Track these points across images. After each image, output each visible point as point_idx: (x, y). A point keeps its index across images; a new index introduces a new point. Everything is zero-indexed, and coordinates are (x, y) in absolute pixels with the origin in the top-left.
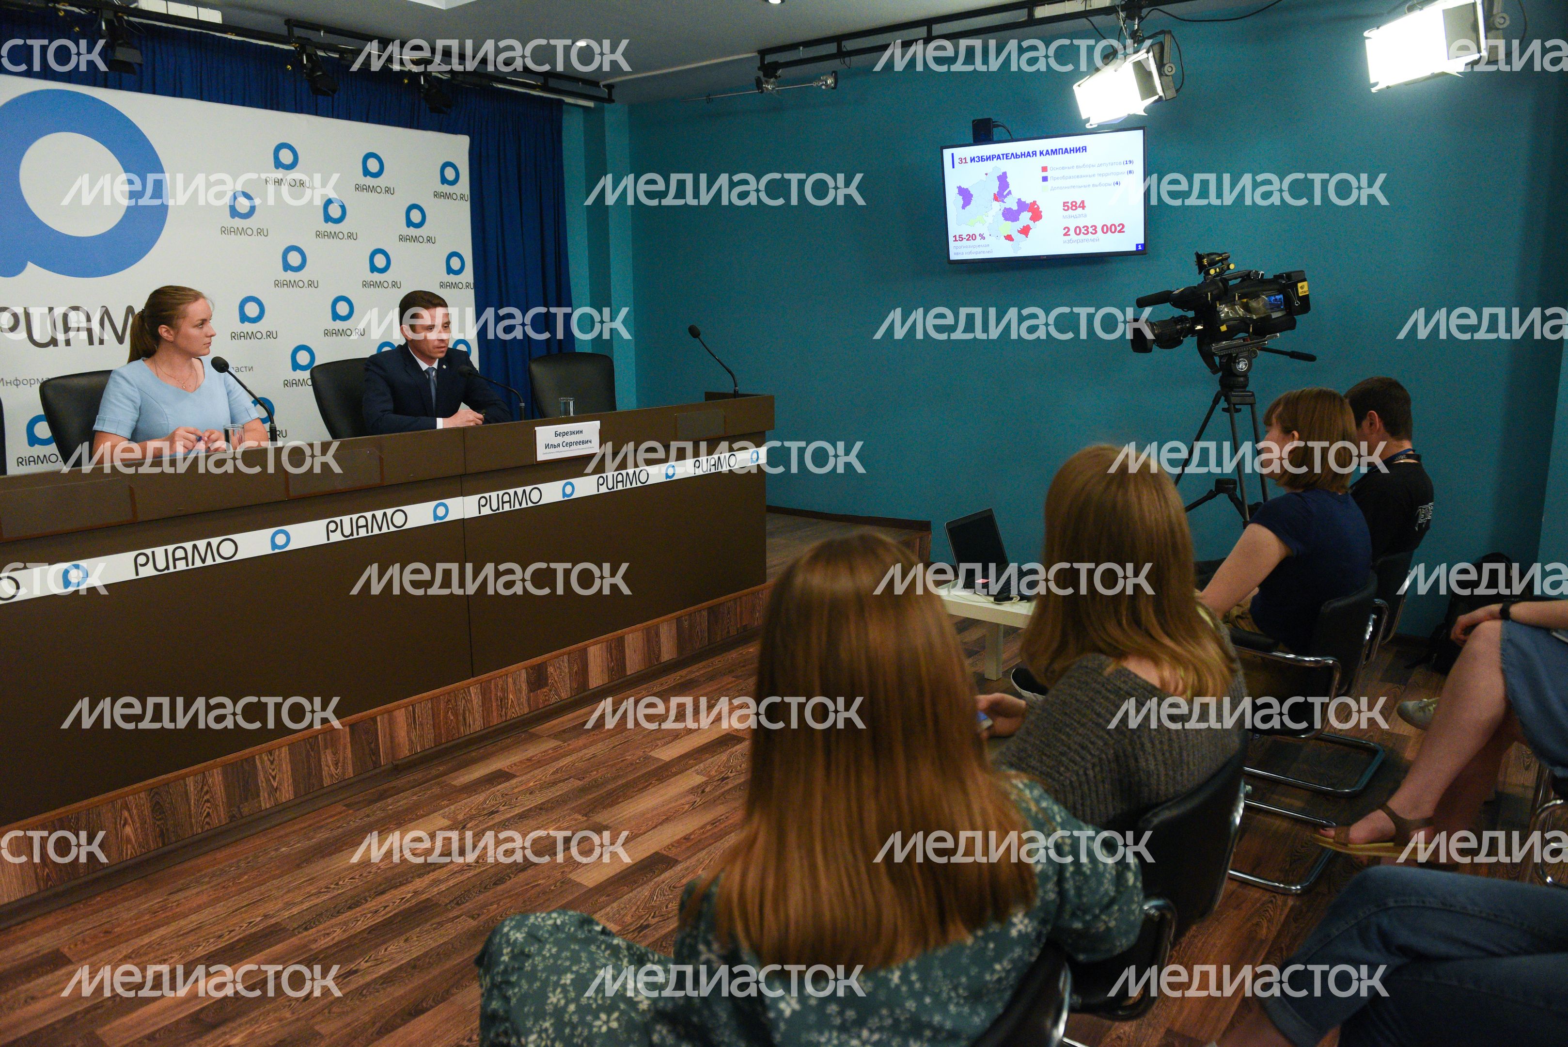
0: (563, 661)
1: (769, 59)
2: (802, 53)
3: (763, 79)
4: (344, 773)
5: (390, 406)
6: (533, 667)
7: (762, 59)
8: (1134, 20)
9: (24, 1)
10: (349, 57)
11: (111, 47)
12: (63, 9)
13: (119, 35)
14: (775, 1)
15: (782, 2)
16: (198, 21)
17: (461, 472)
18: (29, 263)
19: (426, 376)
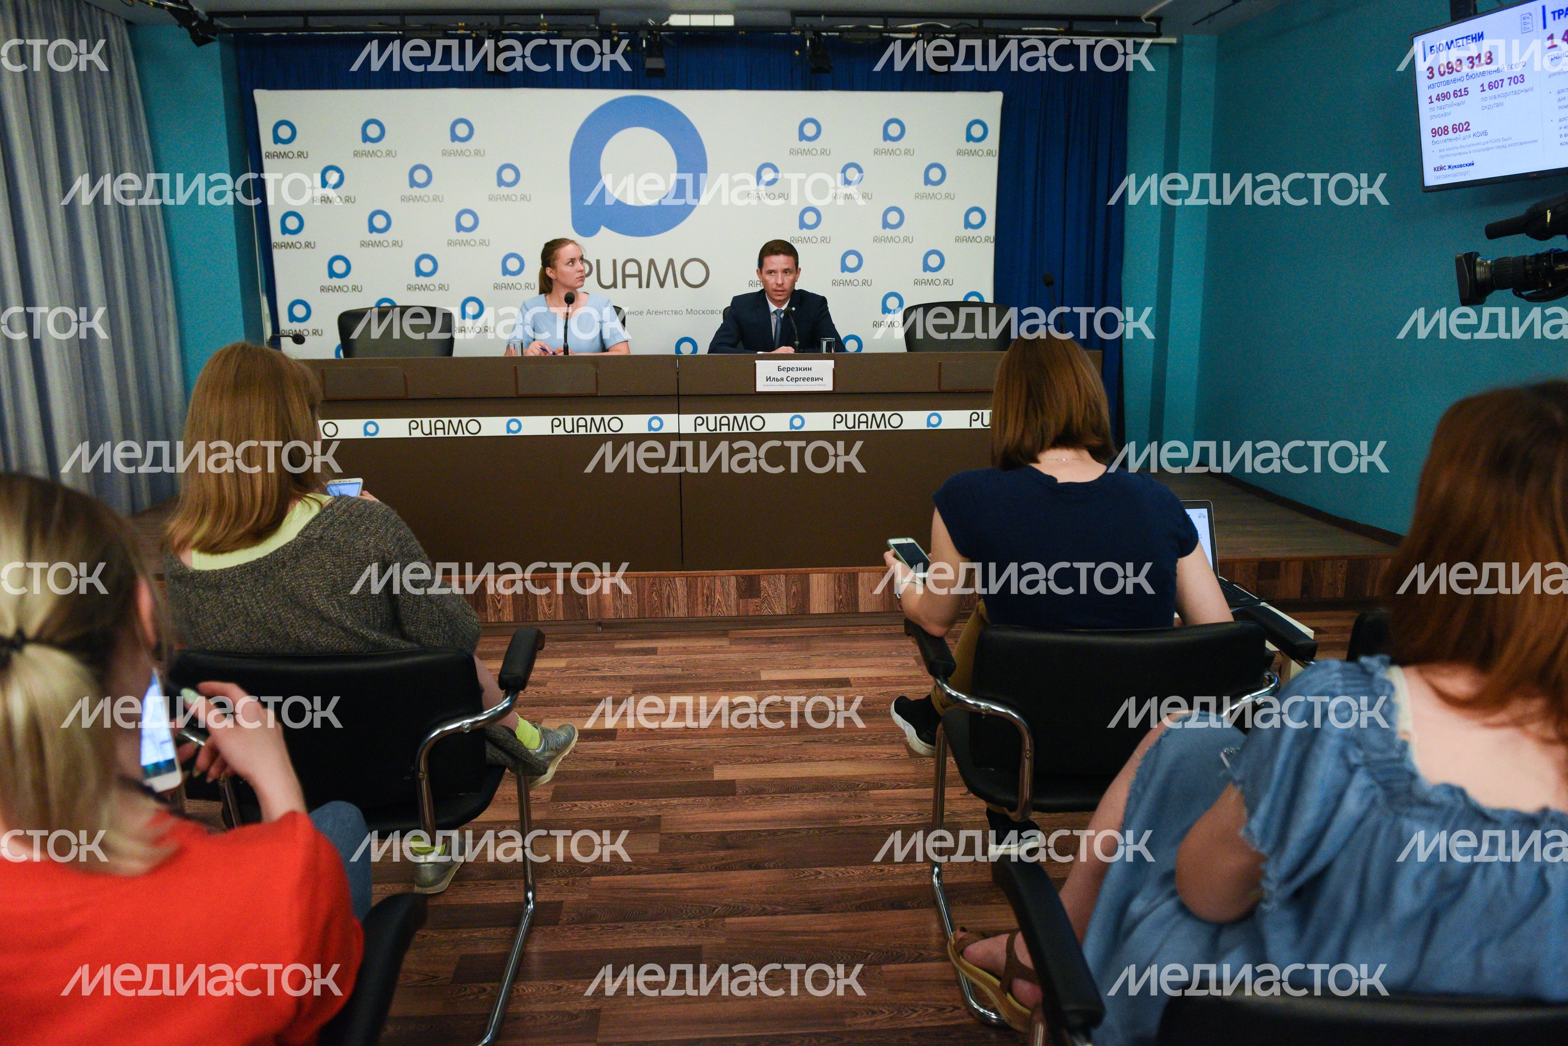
0: (779, 579)
4: (555, 615)
6: (744, 577)
9: (584, 34)
10: (847, 35)
11: (647, 59)
12: (615, 35)
13: (652, 49)
16: (715, 27)
17: (675, 392)
18: (603, 228)
19: (774, 316)
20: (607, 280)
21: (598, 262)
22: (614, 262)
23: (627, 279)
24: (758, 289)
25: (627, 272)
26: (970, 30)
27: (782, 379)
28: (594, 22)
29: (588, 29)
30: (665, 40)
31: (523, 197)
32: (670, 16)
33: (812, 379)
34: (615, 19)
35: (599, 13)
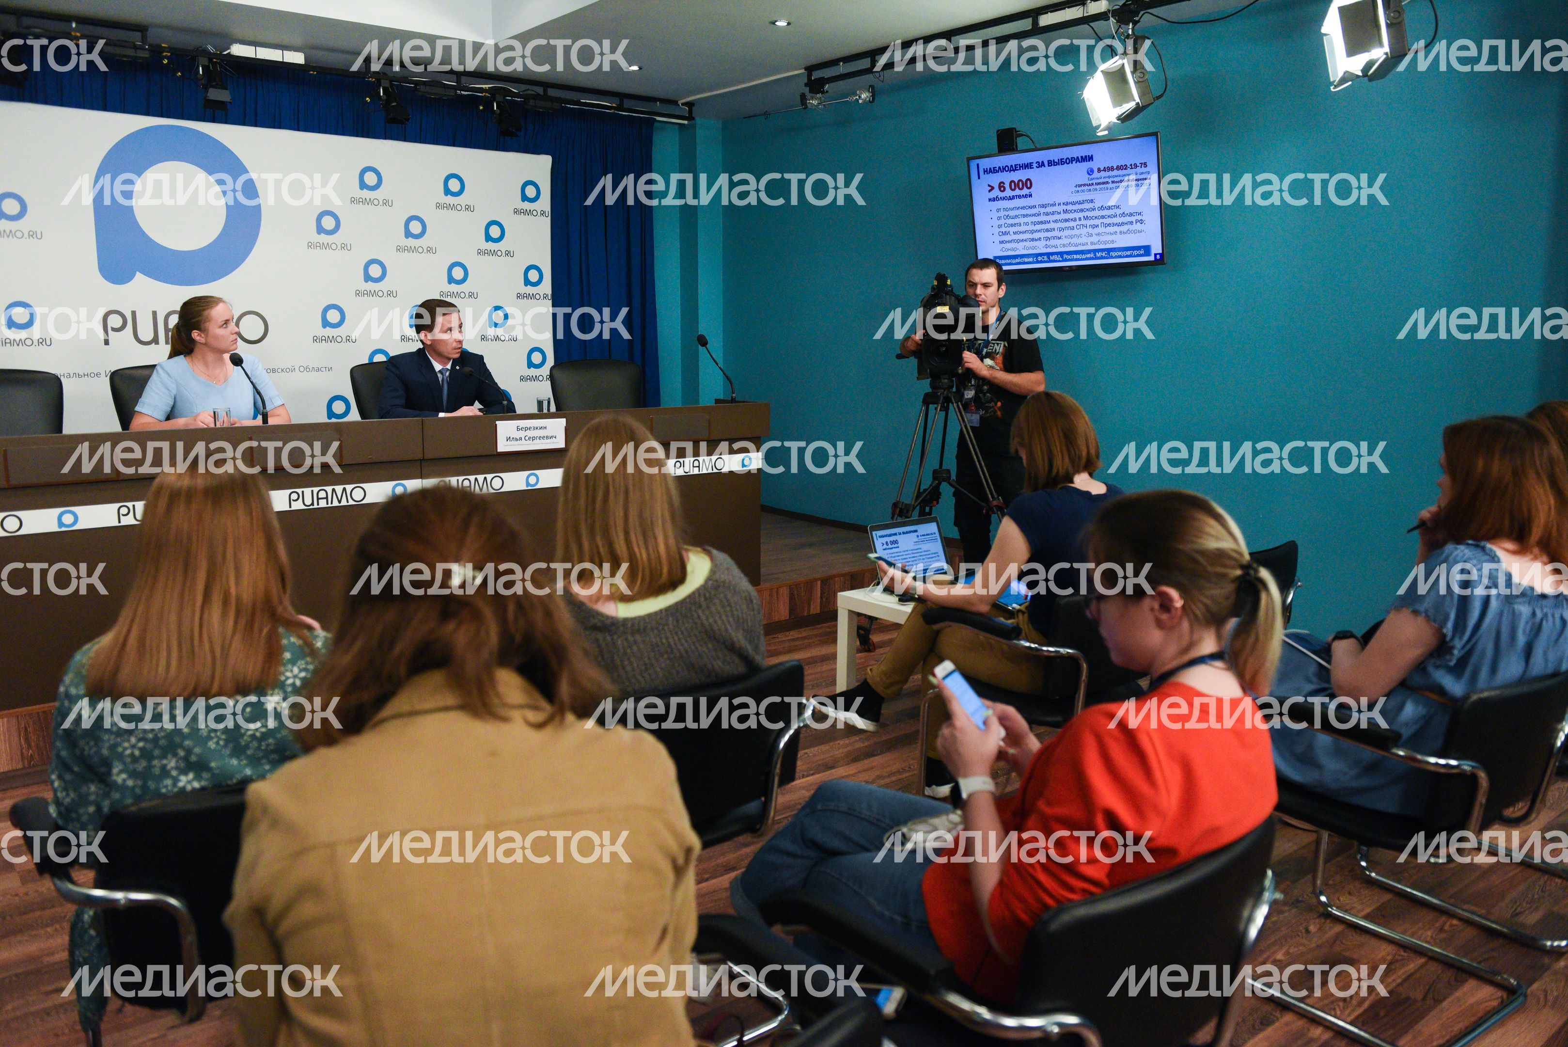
1: (816, 75)
2: (842, 68)
3: (808, 95)
7: (809, 75)
8: (1128, 24)
9: (131, 52)
10: (422, 88)
11: (206, 88)
12: (166, 57)
13: (213, 78)
14: (782, 24)
15: (789, 24)
16: (283, 63)
17: (420, 456)
18: (138, 273)
19: (439, 375)
20: (146, 333)
21: (134, 313)
22: (155, 314)
24: (414, 347)
26: (536, 97)
27: (521, 439)
28: (140, 39)
29: (135, 47)
30: (226, 70)
31: (32, 235)
32: (231, 44)
33: (547, 437)
34: (166, 39)
35: (147, 30)
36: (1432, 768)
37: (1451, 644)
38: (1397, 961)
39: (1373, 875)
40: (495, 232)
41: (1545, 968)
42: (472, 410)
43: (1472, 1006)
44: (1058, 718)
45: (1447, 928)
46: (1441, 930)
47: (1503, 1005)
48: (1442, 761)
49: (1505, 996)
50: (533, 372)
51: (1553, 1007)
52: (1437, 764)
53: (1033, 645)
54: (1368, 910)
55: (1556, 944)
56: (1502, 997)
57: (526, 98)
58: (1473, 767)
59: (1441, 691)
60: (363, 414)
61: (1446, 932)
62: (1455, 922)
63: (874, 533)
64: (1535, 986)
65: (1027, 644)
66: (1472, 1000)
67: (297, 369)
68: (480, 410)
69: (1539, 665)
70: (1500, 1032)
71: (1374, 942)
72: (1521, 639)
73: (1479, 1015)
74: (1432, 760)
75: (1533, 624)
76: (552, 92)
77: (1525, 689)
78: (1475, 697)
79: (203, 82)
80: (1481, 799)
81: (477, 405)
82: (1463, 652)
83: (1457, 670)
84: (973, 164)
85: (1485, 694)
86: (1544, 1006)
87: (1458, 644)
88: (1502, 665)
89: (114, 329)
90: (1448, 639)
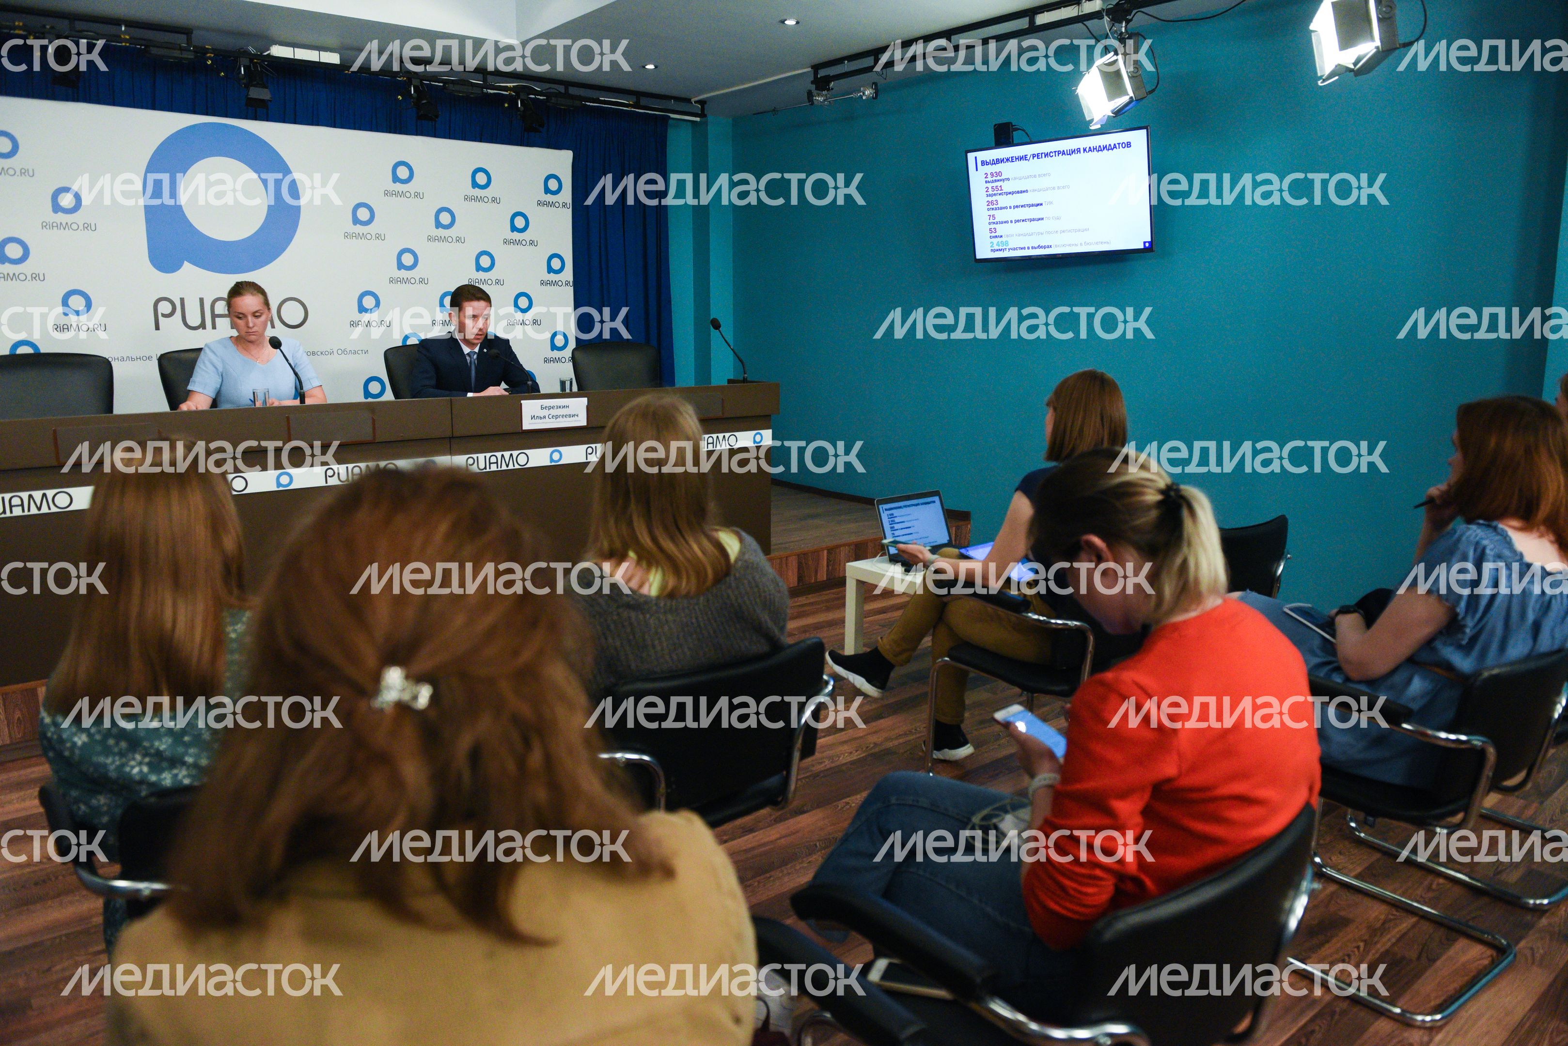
1: (822, 73)
2: (847, 67)
3: (815, 92)
5: (433, 382)
7: (816, 73)
8: (1121, 23)
9: (177, 53)
10: (451, 87)
11: (247, 87)
12: (210, 58)
13: (253, 78)
14: (791, 22)
15: (798, 23)
16: (319, 63)
17: (449, 434)
18: (185, 262)
19: (468, 358)
20: (194, 319)
21: (182, 300)
22: (202, 301)
23: (217, 319)
25: (216, 312)
26: (558, 95)
27: (545, 417)
28: (185, 41)
29: (181, 49)
30: (267, 70)
31: (87, 227)
32: (271, 45)
33: (570, 416)
34: (211, 41)
35: (192, 33)
36: (1443, 743)
37: (1462, 623)
38: (1391, 920)
39: (1362, 835)
40: (520, 222)
41: (1529, 926)
42: (497, 391)
43: (1464, 965)
44: (1066, 688)
45: (1434, 886)
46: (1429, 888)
47: (1494, 964)
48: (1452, 737)
49: (1495, 954)
50: (556, 354)
51: (1541, 965)
52: (1447, 739)
53: (1041, 618)
54: (1359, 870)
55: (1538, 902)
56: (1492, 956)
57: (549, 95)
58: (1483, 742)
59: (1449, 667)
60: (396, 395)
61: (1434, 891)
62: (1441, 881)
63: (880, 506)
64: (1522, 944)
65: (1036, 617)
66: (1464, 959)
67: (335, 352)
68: (505, 390)
69: (1545, 643)
70: (1494, 990)
71: (1368, 902)
72: (1531, 616)
73: (1472, 974)
74: (1443, 735)
75: (1543, 603)
76: (573, 91)
77: (1532, 665)
78: (1486, 674)
79: (245, 81)
80: (1488, 772)
81: (503, 385)
82: (1475, 631)
83: (1467, 649)
84: (971, 156)
85: (1496, 671)
86: (1533, 963)
87: (1470, 623)
88: (1511, 642)
89: (164, 315)
90: (1460, 617)
